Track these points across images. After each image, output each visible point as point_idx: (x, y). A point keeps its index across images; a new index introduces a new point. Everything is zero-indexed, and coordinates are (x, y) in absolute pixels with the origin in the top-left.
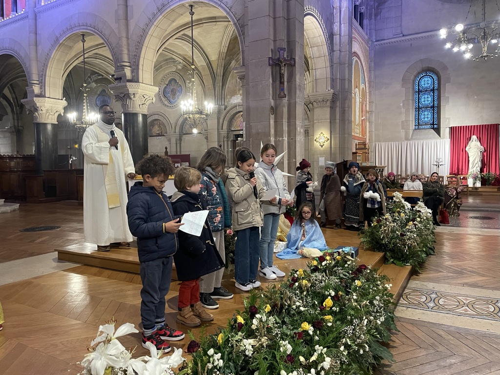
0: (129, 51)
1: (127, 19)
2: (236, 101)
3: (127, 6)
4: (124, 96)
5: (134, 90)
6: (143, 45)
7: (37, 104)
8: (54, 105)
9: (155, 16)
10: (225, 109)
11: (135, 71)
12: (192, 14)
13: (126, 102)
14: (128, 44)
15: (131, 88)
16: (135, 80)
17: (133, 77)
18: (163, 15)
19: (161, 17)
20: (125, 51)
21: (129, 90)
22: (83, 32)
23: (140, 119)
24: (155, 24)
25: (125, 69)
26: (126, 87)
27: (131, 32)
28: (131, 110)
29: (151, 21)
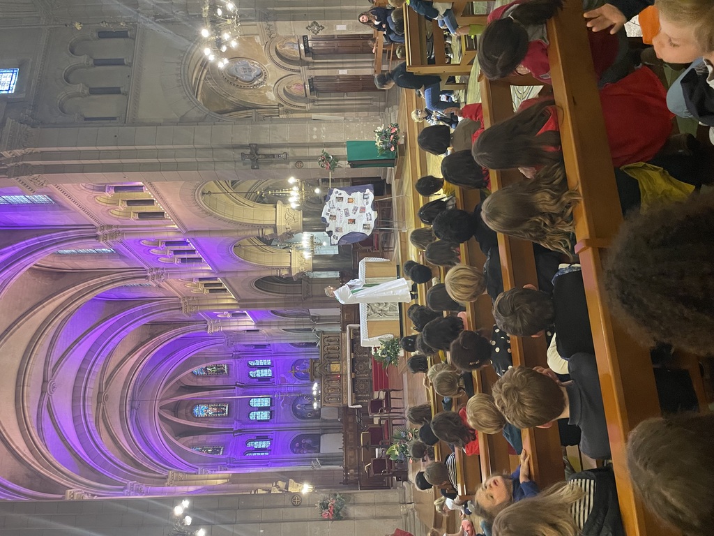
0: (247, 230)
1: (221, 231)
2: (273, 96)
3: (210, 231)
5: (283, 228)
9: (216, 217)
10: (283, 106)
11: (265, 227)
16: (274, 227)
17: (271, 229)
20: (249, 233)
21: (283, 232)
24: (223, 216)
25: (266, 234)
28: (300, 227)
29: (220, 219)
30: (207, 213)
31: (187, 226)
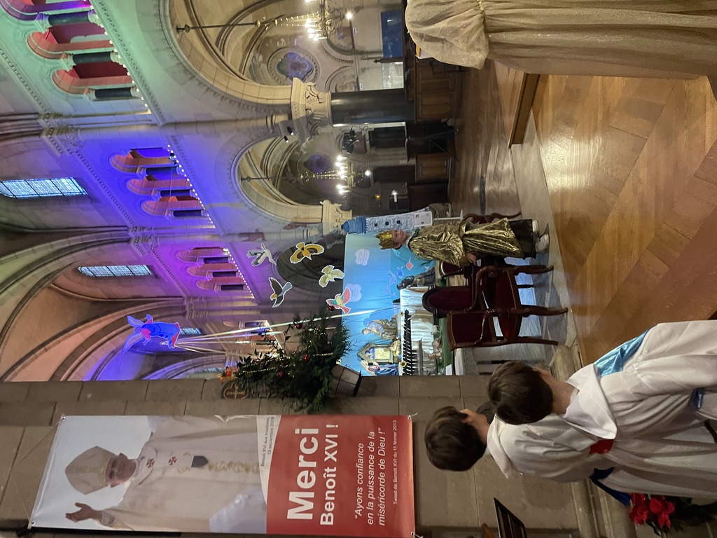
0: (251, 119)
1: (213, 122)
3: (197, 123)
4: (311, 123)
5: (301, 110)
6: (242, 99)
7: (330, 231)
8: (330, 214)
9: (200, 83)
11: (276, 109)
12: (187, 28)
13: (318, 120)
14: (244, 119)
15: (299, 113)
16: (287, 109)
17: (284, 112)
18: (198, 72)
19: (200, 74)
20: (253, 123)
21: (301, 116)
22: (239, 179)
23: (337, 102)
24: (212, 83)
25: (276, 122)
26: (298, 120)
27: (228, 117)
28: (328, 114)
29: (209, 88)
30: (186, 70)
31: (163, 110)
